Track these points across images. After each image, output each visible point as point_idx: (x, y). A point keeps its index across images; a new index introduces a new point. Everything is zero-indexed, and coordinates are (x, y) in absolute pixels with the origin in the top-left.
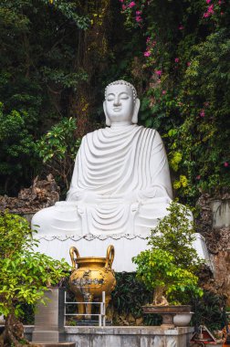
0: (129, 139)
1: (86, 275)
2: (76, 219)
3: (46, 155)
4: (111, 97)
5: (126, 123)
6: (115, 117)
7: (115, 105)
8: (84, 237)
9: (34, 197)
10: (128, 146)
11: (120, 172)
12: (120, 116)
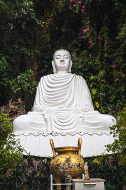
0: (70, 79)
1: (68, 160)
2: (43, 122)
3: (16, 88)
4: (59, 57)
5: (67, 72)
6: (61, 67)
7: (61, 61)
8: (51, 134)
9: (10, 111)
10: (70, 82)
11: (67, 96)
12: (64, 67)
